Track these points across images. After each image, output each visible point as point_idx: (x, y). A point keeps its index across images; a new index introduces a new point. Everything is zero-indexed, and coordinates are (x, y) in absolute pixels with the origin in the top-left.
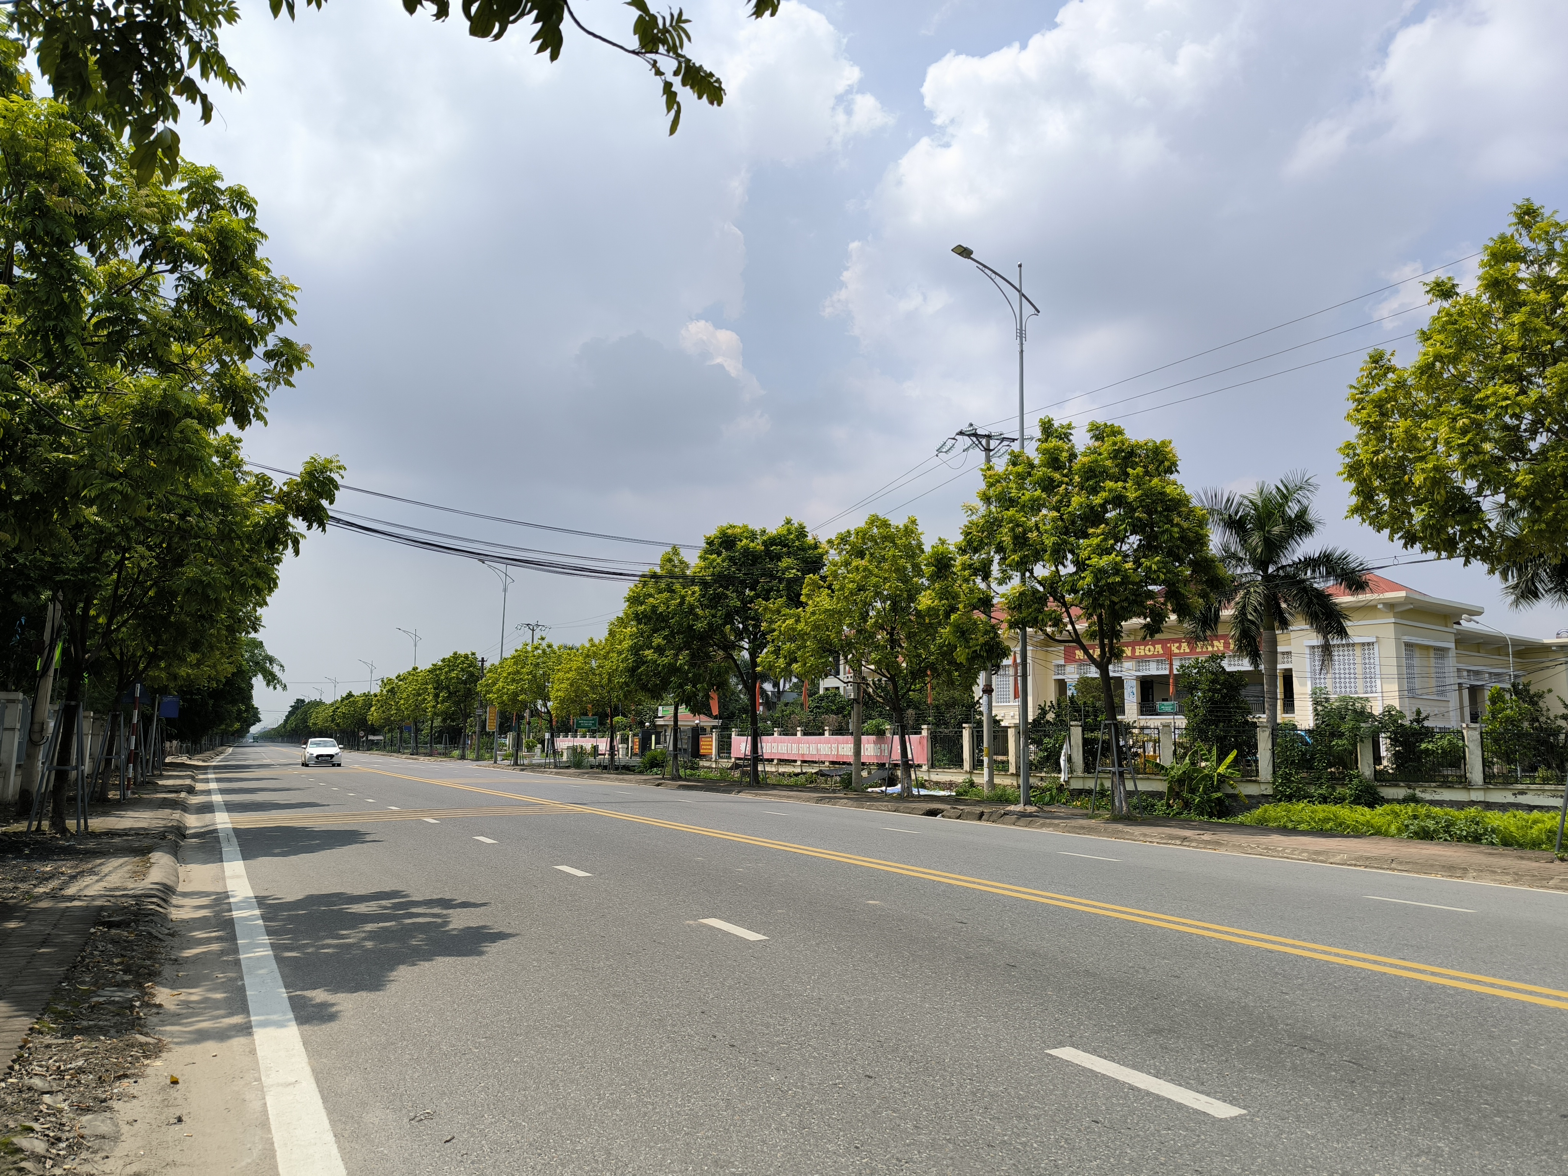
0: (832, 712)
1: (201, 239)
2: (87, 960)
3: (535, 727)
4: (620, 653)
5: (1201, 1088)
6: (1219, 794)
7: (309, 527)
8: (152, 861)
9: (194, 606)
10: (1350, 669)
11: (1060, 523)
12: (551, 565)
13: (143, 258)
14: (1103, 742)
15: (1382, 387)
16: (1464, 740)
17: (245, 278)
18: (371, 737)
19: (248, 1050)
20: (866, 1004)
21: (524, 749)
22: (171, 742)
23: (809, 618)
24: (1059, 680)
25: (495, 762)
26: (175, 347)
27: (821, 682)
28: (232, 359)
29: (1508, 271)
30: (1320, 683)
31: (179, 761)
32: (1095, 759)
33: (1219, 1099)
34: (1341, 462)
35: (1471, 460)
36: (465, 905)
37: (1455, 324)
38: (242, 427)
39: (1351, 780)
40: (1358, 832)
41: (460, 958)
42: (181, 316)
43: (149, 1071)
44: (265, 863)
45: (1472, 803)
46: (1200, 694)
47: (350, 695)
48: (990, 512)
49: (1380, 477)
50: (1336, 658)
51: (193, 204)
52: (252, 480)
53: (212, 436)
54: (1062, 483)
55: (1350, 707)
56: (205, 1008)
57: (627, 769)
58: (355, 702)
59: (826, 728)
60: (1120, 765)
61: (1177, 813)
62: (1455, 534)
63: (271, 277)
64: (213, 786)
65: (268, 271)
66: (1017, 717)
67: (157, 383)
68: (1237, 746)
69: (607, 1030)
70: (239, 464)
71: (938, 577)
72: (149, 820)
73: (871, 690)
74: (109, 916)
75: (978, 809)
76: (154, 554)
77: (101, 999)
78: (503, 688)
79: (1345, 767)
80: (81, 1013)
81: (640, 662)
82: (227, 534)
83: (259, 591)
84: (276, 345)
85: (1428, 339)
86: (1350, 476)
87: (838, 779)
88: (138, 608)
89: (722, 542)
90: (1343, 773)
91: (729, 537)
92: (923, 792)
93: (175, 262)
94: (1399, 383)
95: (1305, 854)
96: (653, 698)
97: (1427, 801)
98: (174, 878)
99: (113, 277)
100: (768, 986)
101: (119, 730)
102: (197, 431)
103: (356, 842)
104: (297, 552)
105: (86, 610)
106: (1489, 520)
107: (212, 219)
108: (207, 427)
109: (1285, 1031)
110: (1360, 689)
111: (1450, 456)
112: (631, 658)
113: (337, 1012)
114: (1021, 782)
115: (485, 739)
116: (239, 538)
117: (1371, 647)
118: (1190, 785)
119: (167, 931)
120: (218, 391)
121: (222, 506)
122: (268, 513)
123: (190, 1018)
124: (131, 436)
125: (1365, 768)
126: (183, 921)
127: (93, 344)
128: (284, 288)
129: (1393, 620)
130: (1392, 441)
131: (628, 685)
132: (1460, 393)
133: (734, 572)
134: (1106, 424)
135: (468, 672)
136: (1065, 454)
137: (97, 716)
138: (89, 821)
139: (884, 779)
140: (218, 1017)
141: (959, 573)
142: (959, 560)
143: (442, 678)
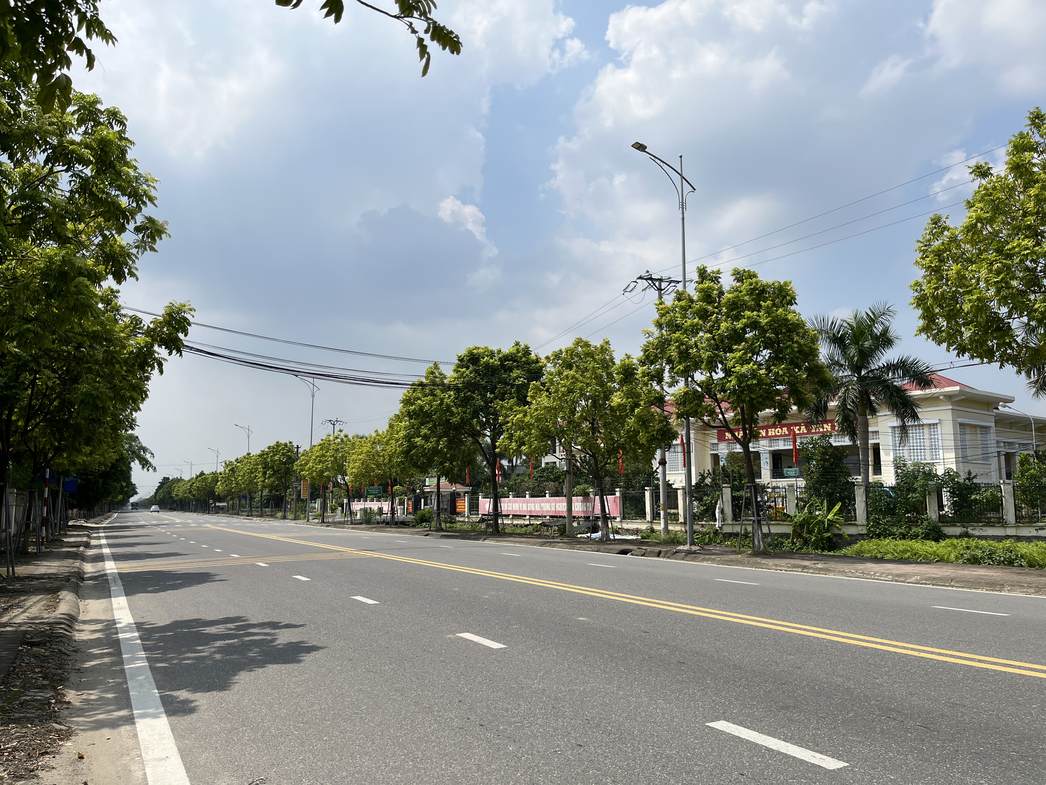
0: (551, 480)
1: (87, 146)
2: (18, 670)
3: (337, 495)
4: (397, 440)
5: (816, 748)
6: (829, 534)
7: (170, 354)
8: (60, 597)
9: (87, 413)
10: (920, 442)
11: (712, 342)
12: (345, 378)
13: (46, 162)
14: (746, 498)
15: (940, 241)
16: (1001, 492)
17: (119, 174)
18: (218, 504)
19: (132, 734)
20: (577, 692)
21: (329, 511)
22: (72, 510)
23: (533, 413)
24: (714, 454)
25: (308, 521)
26: (70, 225)
27: (543, 459)
28: (111, 233)
29: (1026, 158)
30: (900, 453)
31: (78, 524)
32: (740, 511)
33: (829, 756)
34: (912, 295)
35: (1004, 293)
36: (288, 626)
37: (991, 196)
38: (119, 282)
39: (922, 522)
40: (927, 559)
41: (284, 665)
42: (73, 203)
43: (63, 749)
44: (141, 598)
45: (1008, 537)
46: (814, 462)
47: (202, 474)
48: (662, 335)
49: (940, 306)
50: (911, 435)
51: (81, 122)
52: (127, 320)
53: (97, 289)
54: (714, 313)
55: (921, 470)
56: (101, 705)
57: (403, 524)
58: (206, 479)
59: (547, 492)
60: (759, 515)
61: (799, 548)
62: (993, 346)
63: (138, 173)
64: (103, 542)
65: (135, 168)
66: (684, 482)
67: (57, 252)
68: (841, 499)
69: (391, 716)
70: (117, 309)
71: (625, 382)
72: (57, 568)
73: (579, 464)
74: (31, 638)
75: (657, 549)
76: (57, 376)
77: (28, 698)
78: (313, 467)
79: (918, 513)
80: (14, 707)
81: (412, 446)
82: (111, 359)
83: (135, 401)
84: (143, 222)
85: (972, 207)
86: (918, 305)
87: (556, 528)
88: (47, 414)
89: (470, 359)
90: (916, 517)
91: (475, 355)
92: (618, 537)
93: (69, 164)
94: (952, 238)
95: (890, 577)
96: (421, 472)
97: (977, 537)
98: (76, 610)
99: (26, 176)
100: (507, 681)
101: (35, 502)
102: (87, 286)
103: (208, 581)
104: (161, 372)
105: (10, 416)
106: (1017, 336)
107: (95, 133)
108: (94, 282)
109: (876, 706)
110: (928, 457)
111: (989, 290)
112: (406, 444)
113: (195, 707)
114: (688, 528)
115: (301, 504)
116: (119, 362)
117: (935, 427)
118: (808, 528)
119: (72, 649)
120: (101, 256)
121: (106, 340)
122: (140, 344)
123: (90, 712)
124: (40, 291)
125: (932, 513)
126: (83, 641)
127: (12, 225)
128: (147, 181)
129: (951, 407)
130: (947, 280)
131: (403, 464)
132: (994, 246)
133: (478, 381)
134: (744, 270)
135: (287, 456)
136: (715, 292)
137: (20, 492)
138: (15, 568)
139: (589, 528)
140: (110, 711)
141: (640, 379)
142: (640, 370)
143: (269, 460)
